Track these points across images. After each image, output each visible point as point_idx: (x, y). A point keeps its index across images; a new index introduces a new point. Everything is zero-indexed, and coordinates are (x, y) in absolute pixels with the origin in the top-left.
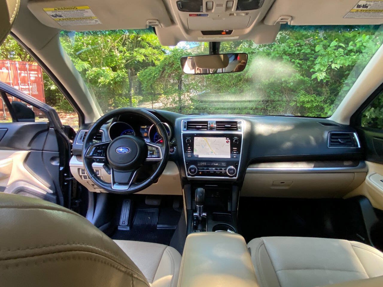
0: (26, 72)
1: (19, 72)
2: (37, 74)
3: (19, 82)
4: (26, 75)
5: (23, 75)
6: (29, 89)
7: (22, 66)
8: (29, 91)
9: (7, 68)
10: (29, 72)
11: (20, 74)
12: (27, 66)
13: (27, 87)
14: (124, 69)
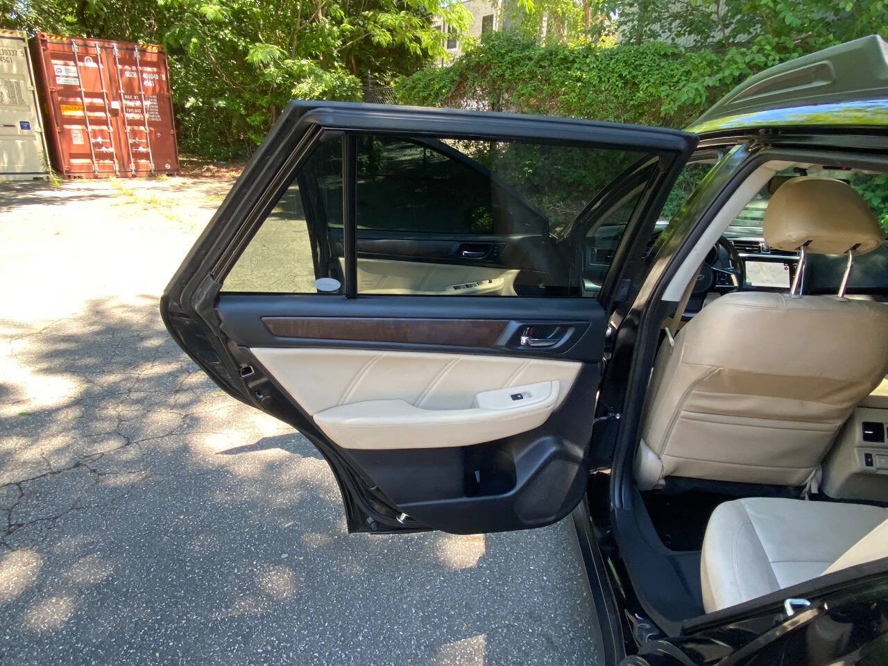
0: (134, 68)
1: (120, 67)
2: (159, 73)
3: (122, 91)
4: (135, 75)
5: (127, 74)
6: (142, 108)
7: (125, 54)
8: (142, 113)
9: (95, 59)
10: (140, 68)
11: (122, 72)
12: (137, 54)
13: (138, 103)
14: (337, 62)
